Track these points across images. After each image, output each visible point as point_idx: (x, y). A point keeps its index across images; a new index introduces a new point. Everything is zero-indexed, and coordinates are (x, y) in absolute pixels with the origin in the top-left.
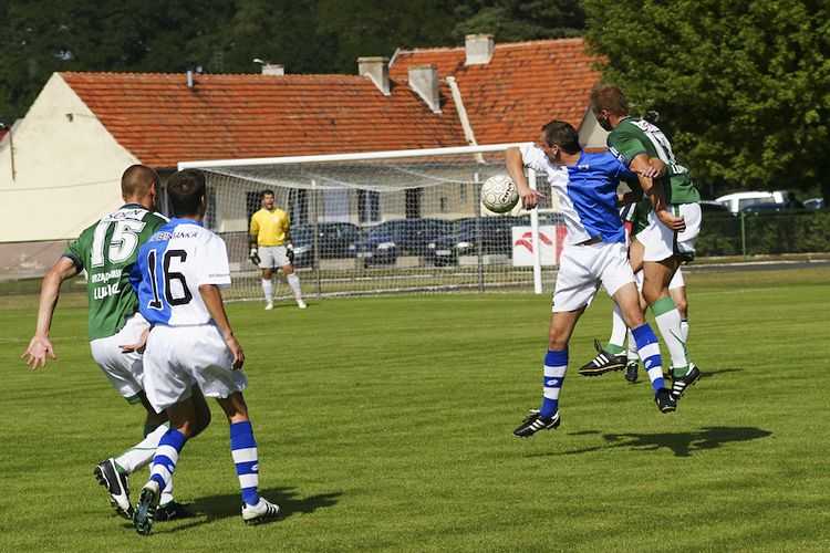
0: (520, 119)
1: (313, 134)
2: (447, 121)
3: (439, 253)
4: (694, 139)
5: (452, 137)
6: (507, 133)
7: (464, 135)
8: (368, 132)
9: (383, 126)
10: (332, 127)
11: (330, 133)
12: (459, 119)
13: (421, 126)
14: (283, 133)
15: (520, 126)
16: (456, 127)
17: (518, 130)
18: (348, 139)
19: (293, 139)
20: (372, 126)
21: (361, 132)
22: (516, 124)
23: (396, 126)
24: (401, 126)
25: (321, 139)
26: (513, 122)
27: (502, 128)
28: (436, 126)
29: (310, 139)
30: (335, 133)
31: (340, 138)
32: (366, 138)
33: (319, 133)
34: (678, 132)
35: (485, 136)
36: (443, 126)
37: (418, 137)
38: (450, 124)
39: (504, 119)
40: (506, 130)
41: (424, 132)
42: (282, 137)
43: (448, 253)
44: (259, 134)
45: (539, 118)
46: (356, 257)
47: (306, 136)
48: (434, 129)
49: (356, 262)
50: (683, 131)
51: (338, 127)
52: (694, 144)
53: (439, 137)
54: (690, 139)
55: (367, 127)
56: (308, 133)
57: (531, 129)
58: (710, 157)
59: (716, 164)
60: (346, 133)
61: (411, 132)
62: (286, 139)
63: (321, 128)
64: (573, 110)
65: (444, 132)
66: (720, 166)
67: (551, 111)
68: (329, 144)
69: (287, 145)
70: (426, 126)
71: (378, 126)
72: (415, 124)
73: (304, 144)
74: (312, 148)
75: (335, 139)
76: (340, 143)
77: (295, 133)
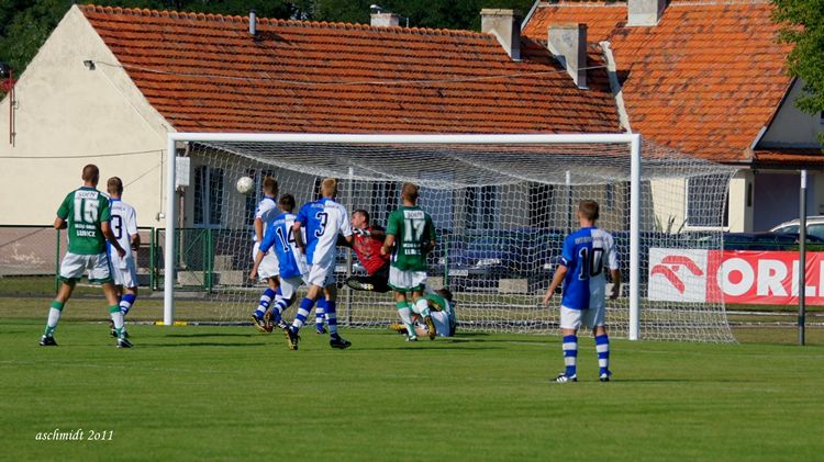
0: (693, 103)
1: (411, 107)
2: (596, 101)
5: (599, 122)
6: (675, 122)
7: (617, 120)
8: (487, 109)
9: (507, 103)
10: (439, 100)
11: (435, 107)
13: (559, 105)
14: (370, 104)
15: (692, 113)
17: (690, 118)
18: (458, 116)
19: (382, 112)
20: (492, 102)
21: (478, 109)
22: (687, 111)
23: (524, 103)
24: (531, 103)
25: (422, 114)
26: (683, 107)
27: (667, 114)
28: (580, 107)
29: (407, 114)
30: (443, 108)
31: (448, 116)
32: (483, 116)
33: (420, 106)
35: (645, 124)
36: (588, 107)
37: (554, 120)
38: (599, 105)
39: (672, 102)
40: (673, 118)
41: (563, 113)
42: (369, 108)
44: (338, 103)
47: (402, 109)
48: (576, 110)
51: (446, 100)
55: (486, 102)
56: (405, 106)
60: (455, 109)
61: (543, 112)
62: (375, 112)
63: (423, 99)
65: (589, 115)
68: (432, 121)
69: (376, 119)
70: (566, 106)
71: (500, 102)
72: (551, 102)
73: (399, 120)
74: (409, 126)
75: (440, 115)
76: (447, 122)
77: (388, 105)
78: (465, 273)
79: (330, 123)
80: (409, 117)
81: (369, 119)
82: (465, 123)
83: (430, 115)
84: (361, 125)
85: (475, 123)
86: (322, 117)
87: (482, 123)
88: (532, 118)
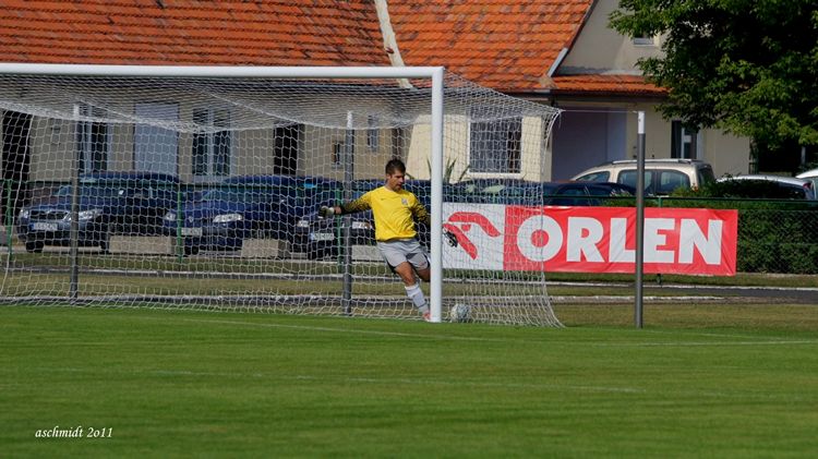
0: (475, 18)
1: (123, 20)
2: (354, 14)
3: (314, 236)
4: (753, 73)
5: (359, 41)
6: (453, 42)
7: (381, 40)
8: (219, 24)
9: (244, 16)
10: (159, 12)
11: (153, 21)
12: (374, 12)
13: (309, 20)
14: (72, 17)
15: (475, 31)
16: (368, 25)
17: (472, 36)
18: (184, 33)
19: (88, 27)
20: (225, 15)
21: (207, 24)
22: (468, 27)
23: (266, 17)
24: (274, 17)
25: (138, 30)
26: (463, 23)
27: (444, 32)
28: (335, 22)
29: (119, 29)
30: (164, 22)
31: (170, 32)
32: (215, 34)
33: (135, 20)
34: (726, 58)
35: (416, 44)
36: (345, 22)
37: (302, 38)
38: (358, 20)
39: (450, 17)
40: (450, 36)
41: (314, 30)
42: (71, 22)
43: (330, 237)
44: (31, 15)
45: (508, 18)
46: (174, 234)
47: (112, 23)
48: (331, 26)
49: (173, 242)
50: (735, 58)
51: (168, 13)
52: (751, 81)
53: (337, 40)
54: (746, 72)
55: (217, 15)
56: (114, 19)
57: (493, 37)
58: (777, 104)
59: (787, 117)
60: (179, 23)
61: (289, 28)
62: (78, 26)
63: (137, 11)
64: (565, 8)
65: (346, 32)
66: (794, 120)
67: (529, 8)
68: (150, 39)
69: (79, 36)
70: (317, 20)
71: (235, 16)
72: (299, 15)
73: (108, 37)
74: (121, 45)
75: (160, 32)
76: (170, 41)
77: (94, 18)
78: (197, 232)
79: (22, 40)
80: (120, 34)
81: (70, 36)
82: (192, 42)
83: (149, 31)
84: (60, 43)
85: (205, 41)
86: (10, 32)
87: (213, 42)
88: (275, 36)
